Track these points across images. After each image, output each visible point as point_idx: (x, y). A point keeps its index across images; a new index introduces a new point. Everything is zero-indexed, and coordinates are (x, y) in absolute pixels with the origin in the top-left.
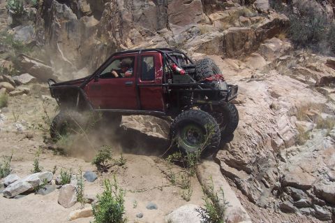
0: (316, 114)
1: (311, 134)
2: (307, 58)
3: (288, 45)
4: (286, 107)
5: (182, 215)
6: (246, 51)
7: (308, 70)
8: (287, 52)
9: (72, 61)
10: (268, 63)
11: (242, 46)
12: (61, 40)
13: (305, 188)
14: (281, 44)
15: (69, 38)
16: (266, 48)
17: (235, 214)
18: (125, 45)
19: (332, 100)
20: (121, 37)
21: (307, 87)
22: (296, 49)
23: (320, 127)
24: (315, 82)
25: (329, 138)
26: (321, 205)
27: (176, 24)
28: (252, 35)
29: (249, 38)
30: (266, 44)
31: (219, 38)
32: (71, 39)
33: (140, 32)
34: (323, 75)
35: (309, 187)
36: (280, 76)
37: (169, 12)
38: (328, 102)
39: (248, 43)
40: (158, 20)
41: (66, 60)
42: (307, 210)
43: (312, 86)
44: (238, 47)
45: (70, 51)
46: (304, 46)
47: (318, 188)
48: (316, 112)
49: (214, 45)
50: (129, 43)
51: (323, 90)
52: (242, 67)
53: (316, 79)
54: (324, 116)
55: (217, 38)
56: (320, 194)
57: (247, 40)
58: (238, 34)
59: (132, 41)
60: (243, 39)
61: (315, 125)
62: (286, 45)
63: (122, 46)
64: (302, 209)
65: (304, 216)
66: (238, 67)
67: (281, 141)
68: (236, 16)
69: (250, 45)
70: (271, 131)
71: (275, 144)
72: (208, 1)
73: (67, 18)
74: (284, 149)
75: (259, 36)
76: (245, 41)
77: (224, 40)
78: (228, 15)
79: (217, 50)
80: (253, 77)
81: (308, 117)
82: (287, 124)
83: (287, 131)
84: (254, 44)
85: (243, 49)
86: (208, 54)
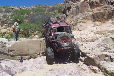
0: (105, 33)
6: (104, 19)
10: (113, 22)
27: (81, 13)
28: (107, 13)
29: (105, 14)
31: (91, 15)
37: (79, 10)
39: (105, 16)
40: (76, 13)
44: (100, 17)
49: (89, 17)
55: (90, 15)
57: (105, 15)
61: (104, 36)
67: (85, 40)
68: (103, 8)
69: (106, 17)
70: (82, 37)
71: (82, 41)
72: (92, 5)
73: (64, 17)
74: (85, 42)
75: (111, 13)
76: (104, 16)
77: (93, 16)
78: (100, 8)
79: (91, 19)
80: (98, 25)
81: (102, 34)
82: (91, 36)
83: (90, 37)
84: (109, 16)
85: (103, 18)
86: (87, 20)
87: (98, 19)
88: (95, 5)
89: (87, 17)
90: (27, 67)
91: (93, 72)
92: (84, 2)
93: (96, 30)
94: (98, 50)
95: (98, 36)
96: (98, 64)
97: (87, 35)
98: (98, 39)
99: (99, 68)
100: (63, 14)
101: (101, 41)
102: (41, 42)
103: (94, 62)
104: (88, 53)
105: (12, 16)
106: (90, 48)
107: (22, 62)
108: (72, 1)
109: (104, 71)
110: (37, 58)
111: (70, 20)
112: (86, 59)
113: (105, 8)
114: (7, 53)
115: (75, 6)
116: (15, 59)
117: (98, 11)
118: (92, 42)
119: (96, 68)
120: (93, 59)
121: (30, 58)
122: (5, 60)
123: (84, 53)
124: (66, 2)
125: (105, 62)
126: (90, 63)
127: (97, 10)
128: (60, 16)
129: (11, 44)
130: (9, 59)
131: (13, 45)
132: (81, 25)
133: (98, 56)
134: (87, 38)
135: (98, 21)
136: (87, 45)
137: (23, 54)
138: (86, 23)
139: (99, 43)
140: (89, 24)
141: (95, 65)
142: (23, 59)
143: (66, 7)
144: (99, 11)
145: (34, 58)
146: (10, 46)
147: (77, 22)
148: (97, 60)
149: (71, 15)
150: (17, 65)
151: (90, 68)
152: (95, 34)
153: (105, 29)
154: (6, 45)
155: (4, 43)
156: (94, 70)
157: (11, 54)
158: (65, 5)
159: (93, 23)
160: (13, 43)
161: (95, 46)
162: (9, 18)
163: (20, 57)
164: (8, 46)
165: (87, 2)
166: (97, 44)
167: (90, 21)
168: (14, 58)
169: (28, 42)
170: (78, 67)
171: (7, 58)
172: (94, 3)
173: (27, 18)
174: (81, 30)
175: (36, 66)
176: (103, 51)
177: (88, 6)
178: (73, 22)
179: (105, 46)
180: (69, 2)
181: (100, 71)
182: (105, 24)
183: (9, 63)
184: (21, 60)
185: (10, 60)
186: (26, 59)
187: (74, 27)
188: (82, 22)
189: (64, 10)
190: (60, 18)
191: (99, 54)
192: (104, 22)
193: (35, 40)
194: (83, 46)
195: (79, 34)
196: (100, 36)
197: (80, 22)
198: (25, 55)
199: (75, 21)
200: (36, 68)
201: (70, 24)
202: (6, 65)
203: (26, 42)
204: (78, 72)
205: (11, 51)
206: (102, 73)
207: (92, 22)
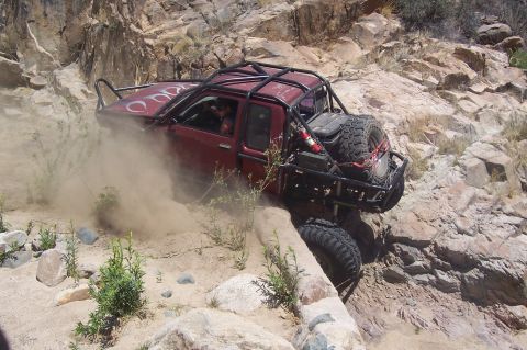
0: (438, 132)
1: (430, 162)
2: (425, 45)
3: (396, 24)
4: (392, 121)
5: (232, 291)
6: (330, 34)
7: (427, 63)
8: (394, 35)
9: (53, 53)
10: (366, 52)
11: (324, 26)
12: (33, 18)
13: (421, 245)
14: (385, 23)
15: (46, 15)
16: (362, 29)
17: (314, 287)
18: (138, 26)
19: (462, 110)
20: (131, 12)
21: (425, 91)
22: (408, 30)
23: (444, 151)
24: (437, 82)
25: (457, 167)
26: (444, 269)
28: (339, 8)
29: (335, 14)
30: (362, 24)
31: (288, 14)
32: (50, 16)
33: (162, 4)
34: (449, 72)
35: (427, 243)
36: (383, 74)
38: (455, 114)
39: (333, 22)
41: (42, 50)
42: (424, 278)
43: (431, 89)
44: (318, 27)
45: (49, 37)
46: (420, 27)
47: (440, 244)
48: (439, 128)
49: (280, 25)
50: (144, 22)
51: (448, 95)
52: (324, 59)
53: (438, 77)
54: (450, 134)
55: (284, 14)
56: (444, 253)
57: (332, 17)
58: (317, 7)
59: (149, 18)
60: (325, 16)
61: (437, 148)
62: (392, 25)
63: (133, 27)
64: (416, 277)
65: (420, 287)
66: (318, 60)
69: (337, 25)
75: (351, 10)
76: (329, 19)
77: (295, 17)
79: (285, 32)
80: (341, 75)
84: (343, 22)
85: (326, 31)
86: (270, 39)
87: (309, 37)
89: (273, 25)
91: (511, 330)
94: (503, 232)
120: (518, 282)
138: (282, 59)
147: (244, 53)
151: (497, 316)
152: (396, 134)
178: (218, 49)
179: (508, 208)
188: (263, 50)
197: (256, 53)
199: (232, 46)
201: (208, 58)
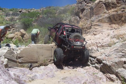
0: (123, 37)
26: (97, 63)
27: (96, 15)
28: (124, 15)
37: (94, 12)
39: (123, 18)
40: (91, 15)
49: (105, 20)
55: (106, 17)
64: (92, 65)
65: (92, 68)
67: (100, 45)
68: (120, 9)
69: (124, 19)
70: (97, 42)
71: (97, 46)
72: (108, 6)
73: (77, 20)
74: (101, 48)
76: (121, 17)
77: (109, 18)
78: (117, 9)
79: (107, 21)
80: (115, 28)
81: (120, 38)
82: (107, 40)
83: (106, 42)
85: (121, 20)
86: (102, 23)
87: (115, 22)
88: (111, 6)
89: (103, 20)
90: (37, 75)
91: (110, 81)
92: (98, 3)
93: (113, 34)
94: (116, 56)
95: (115, 40)
96: (115, 72)
97: (103, 40)
98: (115, 43)
99: (117, 76)
100: (76, 16)
101: (118, 46)
102: (52, 47)
103: (111, 69)
104: (104, 59)
105: (19, 19)
106: (107, 54)
107: (32, 69)
108: (86, 2)
109: (122, 79)
110: (48, 66)
111: (84, 23)
112: (102, 66)
113: (123, 9)
114: (15, 60)
115: (89, 7)
116: (24, 67)
117: (114, 13)
118: (109, 48)
119: (114, 76)
120: (110, 67)
121: (41, 65)
122: (14, 68)
123: (99, 59)
124: (80, 3)
125: (124, 69)
126: (106, 70)
127: (114, 11)
128: (72, 18)
129: (20, 50)
130: (17, 66)
131: (21, 51)
132: (96, 29)
133: (116, 63)
134: (103, 43)
135: (115, 24)
136: (103, 50)
137: (32, 61)
138: (102, 26)
139: (116, 48)
140: (105, 27)
141: (112, 73)
142: (33, 66)
143: (79, 9)
144: (116, 13)
145: (45, 66)
146: (19, 52)
147: (92, 25)
148: (114, 68)
149: (85, 18)
150: (26, 73)
151: (107, 77)
152: (112, 38)
153: (123, 33)
154: (14, 51)
155: (12, 50)
156: (111, 79)
157: (20, 61)
158: (78, 6)
159: (110, 26)
160: (22, 49)
161: (112, 52)
162: (17, 21)
163: (30, 64)
164: (16, 53)
165: (103, 3)
166: (114, 49)
167: (106, 24)
168: (23, 65)
169: (37, 48)
170: (94, 75)
171: (16, 65)
172: (110, 4)
173: (36, 22)
174: (96, 34)
175: (47, 74)
176: (121, 57)
177: (103, 7)
178: (87, 25)
179: (123, 51)
180: (82, 3)
181: (119, 80)
182: (123, 27)
183: (17, 70)
184: (31, 68)
185: (19, 67)
186: (36, 67)
187: (88, 31)
188: (97, 24)
189: (76, 12)
190: (73, 21)
191: (117, 60)
192: (121, 25)
193: (46, 46)
194: (98, 51)
195: (93, 38)
196: (117, 40)
197: (95, 25)
198: (35, 62)
199: (89, 24)
200: (47, 76)
201: (84, 27)
202: (15, 73)
203: (36, 48)
204: (93, 80)
205: (20, 58)
206: (120, 82)
207: (108, 25)
